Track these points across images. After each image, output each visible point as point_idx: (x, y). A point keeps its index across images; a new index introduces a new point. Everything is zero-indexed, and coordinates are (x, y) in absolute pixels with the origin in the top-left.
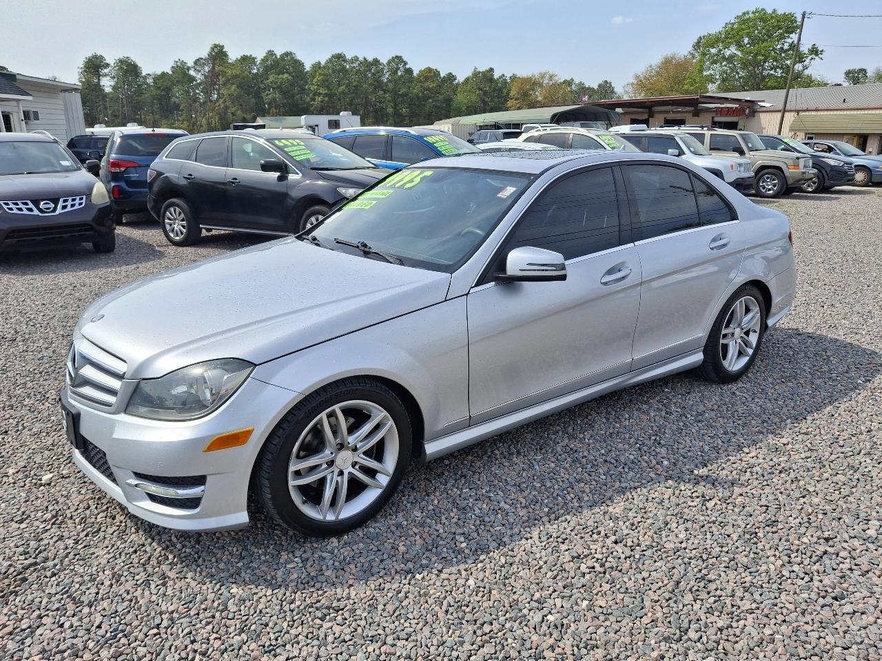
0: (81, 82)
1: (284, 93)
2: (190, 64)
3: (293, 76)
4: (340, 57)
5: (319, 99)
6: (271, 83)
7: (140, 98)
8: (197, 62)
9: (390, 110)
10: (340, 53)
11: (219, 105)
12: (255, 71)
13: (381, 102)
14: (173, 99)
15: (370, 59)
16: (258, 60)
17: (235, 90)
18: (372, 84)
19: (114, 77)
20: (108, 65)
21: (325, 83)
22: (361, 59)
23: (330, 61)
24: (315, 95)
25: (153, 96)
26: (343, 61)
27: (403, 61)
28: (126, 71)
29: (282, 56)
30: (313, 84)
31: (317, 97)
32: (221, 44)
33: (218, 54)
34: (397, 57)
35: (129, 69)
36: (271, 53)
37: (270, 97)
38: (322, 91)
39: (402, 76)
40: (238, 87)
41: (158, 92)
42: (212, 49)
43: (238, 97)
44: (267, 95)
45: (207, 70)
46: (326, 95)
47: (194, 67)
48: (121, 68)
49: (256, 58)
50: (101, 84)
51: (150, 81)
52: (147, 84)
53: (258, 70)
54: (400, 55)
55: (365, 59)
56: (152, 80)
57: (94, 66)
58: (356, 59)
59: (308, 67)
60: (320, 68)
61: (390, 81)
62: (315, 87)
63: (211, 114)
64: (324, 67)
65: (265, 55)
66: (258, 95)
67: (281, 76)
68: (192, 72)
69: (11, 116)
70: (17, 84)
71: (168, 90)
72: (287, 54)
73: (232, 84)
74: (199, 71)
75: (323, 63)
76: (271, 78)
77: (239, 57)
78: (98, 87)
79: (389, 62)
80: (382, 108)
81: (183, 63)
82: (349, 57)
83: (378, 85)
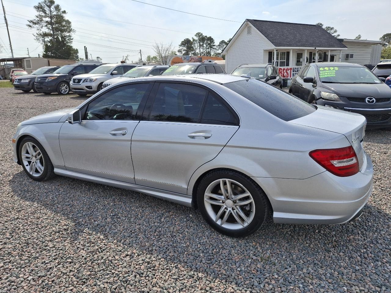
69: (335, 57)
70: (343, 43)
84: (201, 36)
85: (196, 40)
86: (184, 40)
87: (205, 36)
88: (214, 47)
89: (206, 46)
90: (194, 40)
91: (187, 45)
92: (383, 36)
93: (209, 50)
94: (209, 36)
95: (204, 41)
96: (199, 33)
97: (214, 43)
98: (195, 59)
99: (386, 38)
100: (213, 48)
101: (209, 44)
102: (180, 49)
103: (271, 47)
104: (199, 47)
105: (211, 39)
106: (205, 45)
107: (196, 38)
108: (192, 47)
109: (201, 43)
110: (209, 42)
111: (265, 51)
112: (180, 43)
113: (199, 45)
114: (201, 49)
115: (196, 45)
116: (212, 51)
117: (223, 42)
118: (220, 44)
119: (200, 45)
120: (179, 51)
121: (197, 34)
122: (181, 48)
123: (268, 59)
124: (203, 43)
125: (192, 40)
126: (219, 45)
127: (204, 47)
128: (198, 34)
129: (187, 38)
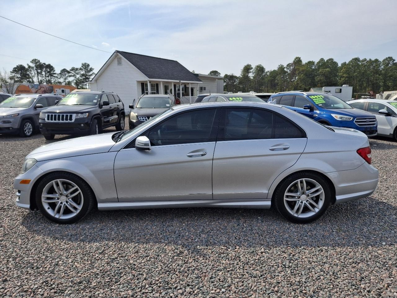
0: (241, 75)
1: (326, 77)
2: (285, 66)
3: (331, 69)
4: (357, 60)
5: (343, 79)
6: (320, 72)
7: (262, 81)
8: (288, 65)
9: (381, 84)
10: (357, 57)
11: (295, 83)
12: (313, 68)
13: (376, 80)
14: (276, 81)
15: (373, 59)
16: (316, 63)
17: (302, 76)
18: (372, 72)
19: (254, 73)
20: (252, 68)
21: (347, 72)
22: (368, 59)
23: (351, 61)
24: (341, 77)
25: (269, 80)
26: (358, 61)
27: (392, 59)
28: (259, 70)
29: (327, 61)
30: (341, 73)
31: (342, 78)
32: (299, 57)
33: (298, 61)
34: (389, 58)
35: (260, 69)
36: (322, 59)
37: (319, 79)
38: (345, 75)
39: (391, 67)
40: (304, 75)
41: (271, 78)
42: (295, 59)
43: (304, 79)
44: (318, 78)
45: (292, 68)
46: (347, 77)
47: (286, 67)
48: (257, 69)
49: (315, 62)
50: (249, 76)
51: (268, 74)
52: (267, 75)
53: (315, 67)
54: (391, 56)
55: (370, 59)
56: (269, 74)
57: (247, 69)
58: (365, 60)
59: (340, 65)
60: (345, 65)
61: (384, 70)
62: (342, 74)
63: (290, 87)
64: (348, 64)
65: (319, 60)
66: (313, 78)
67: (325, 69)
68: (285, 69)
69: (194, 89)
70: (198, 78)
71: (275, 77)
72: (330, 59)
73: (302, 74)
74: (288, 69)
75: (347, 62)
76: (320, 70)
77: (307, 62)
78: (248, 77)
79: (384, 60)
80: (377, 83)
81: (282, 66)
82: (361, 59)
83: (377, 72)
84: (38, 63)
85: (32, 67)
86: (17, 66)
87: (44, 64)
88: (55, 75)
89: (46, 74)
90: (29, 67)
91: (20, 72)
92: (210, 72)
93: (50, 78)
94: (48, 64)
95: (43, 68)
96: (35, 59)
97: (54, 71)
98: (45, 88)
99: (212, 74)
100: (54, 77)
101: (49, 72)
102: (12, 76)
103: (144, 78)
104: (36, 75)
105: (50, 68)
106: (43, 73)
107: (32, 65)
108: (28, 75)
109: (39, 71)
110: (49, 70)
111: (138, 82)
112: (11, 70)
113: (36, 72)
114: (39, 77)
115: (32, 72)
116: (52, 79)
117: (64, 71)
118: (61, 72)
119: (38, 72)
120: (11, 78)
121: (32, 60)
122: (13, 74)
123: (141, 89)
124: (42, 70)
125: (27, 67)
126: (60, 74)
127: (42, 75)
128: (34, 61)
129: (21, 64)
